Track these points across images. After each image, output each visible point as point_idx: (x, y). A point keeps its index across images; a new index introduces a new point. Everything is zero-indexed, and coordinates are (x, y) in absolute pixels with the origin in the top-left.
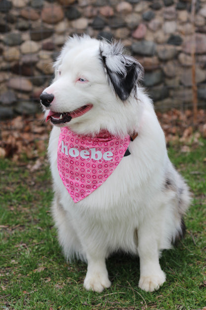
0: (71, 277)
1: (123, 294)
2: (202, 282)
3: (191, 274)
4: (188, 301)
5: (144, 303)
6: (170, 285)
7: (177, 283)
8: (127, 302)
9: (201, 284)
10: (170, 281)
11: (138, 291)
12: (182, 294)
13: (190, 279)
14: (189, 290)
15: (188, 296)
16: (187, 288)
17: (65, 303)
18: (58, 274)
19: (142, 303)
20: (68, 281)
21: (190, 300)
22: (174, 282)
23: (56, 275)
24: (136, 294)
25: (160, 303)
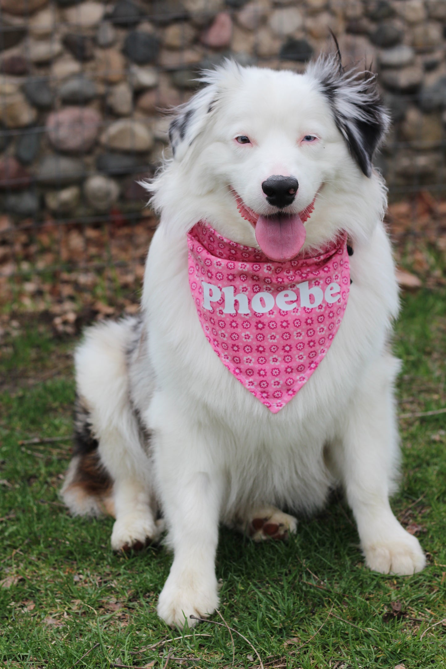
0: (82, 598)
1: (206, 638)
2: (389, 606)
3: (361, 586)
4: (359, 653)
5: (255, 658)
6: (314, 614)
7: (331, 610)
8: (217, 656)
9: (386, 610)
10: (314, 605)
11: (241, 631)
12: (344, 636)
13: (359, 598)
14: (359, 626)
15: (357, 639)
16: (354, 619)
17: (70, 662)
18: (52, 592)
19: (250, 658)
20: (75, 608)
21: (363, 648)
22: (324, 606)
23: (47, 595)
24: (236, 637)
25: (294, 659)
